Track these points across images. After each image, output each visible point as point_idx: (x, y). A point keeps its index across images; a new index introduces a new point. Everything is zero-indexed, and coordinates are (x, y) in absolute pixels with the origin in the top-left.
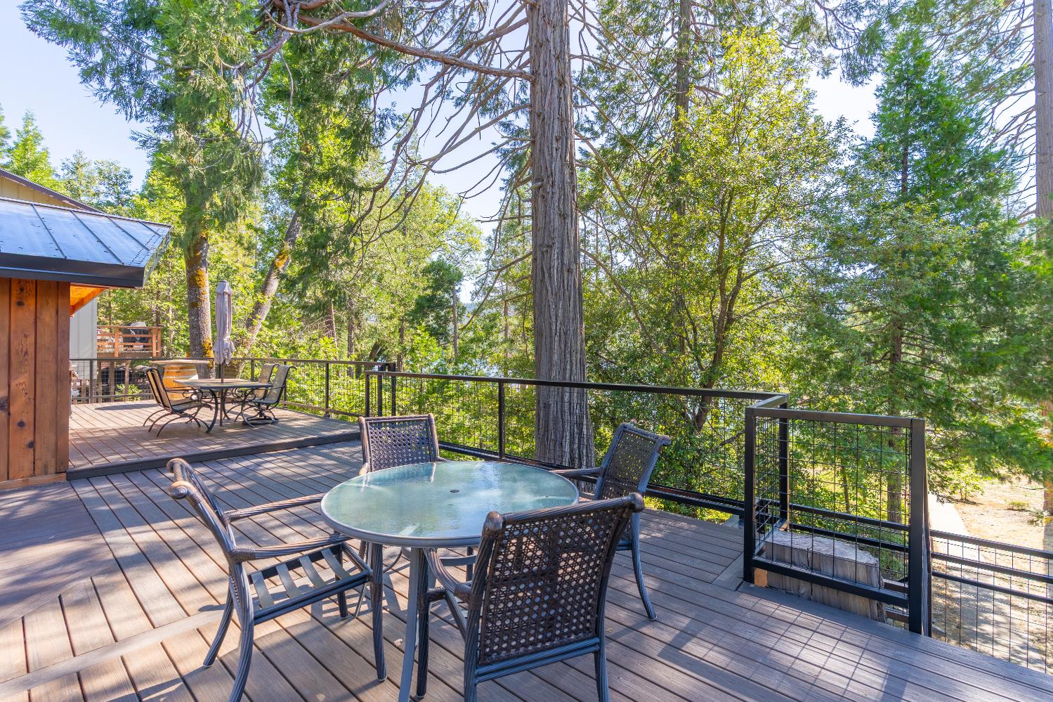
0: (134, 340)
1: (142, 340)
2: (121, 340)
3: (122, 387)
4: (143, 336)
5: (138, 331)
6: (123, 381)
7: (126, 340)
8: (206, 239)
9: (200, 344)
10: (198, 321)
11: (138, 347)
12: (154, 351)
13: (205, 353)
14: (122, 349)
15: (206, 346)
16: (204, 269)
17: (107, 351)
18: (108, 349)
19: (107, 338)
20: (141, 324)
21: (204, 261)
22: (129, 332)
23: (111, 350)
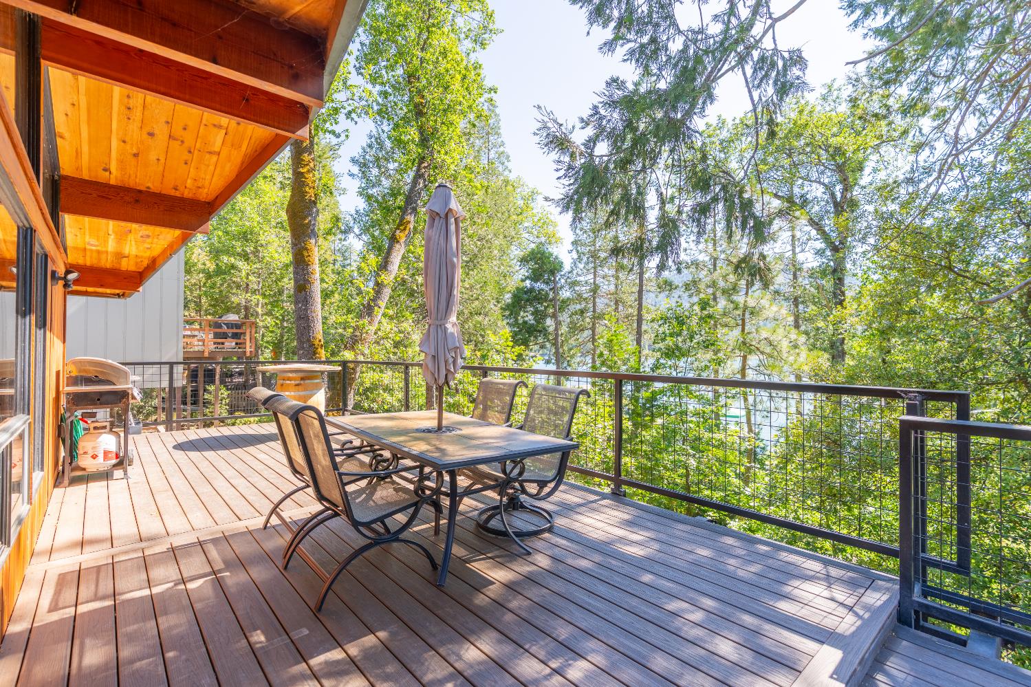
0: (225, 336)
1: (235, 336)
2: (211, 336)
3: (212, 388)
4: (235, 331)
5: (230, 325)
6: (213, 382)
7: (216, 336)
8: (315, 203)
9: (309, 340)
10: (306, 310)
11: (230, 344)
12: (248, 350)
13: (315, 353)
14: (212, 347)
15: (316, 342)
16: (313, 241)
17: (196, 349)
18: (197, 347)
19: (196, 333)
20: (233, 317)
21: (313, 230)
22: (219, 326)
23: (200, 348)
